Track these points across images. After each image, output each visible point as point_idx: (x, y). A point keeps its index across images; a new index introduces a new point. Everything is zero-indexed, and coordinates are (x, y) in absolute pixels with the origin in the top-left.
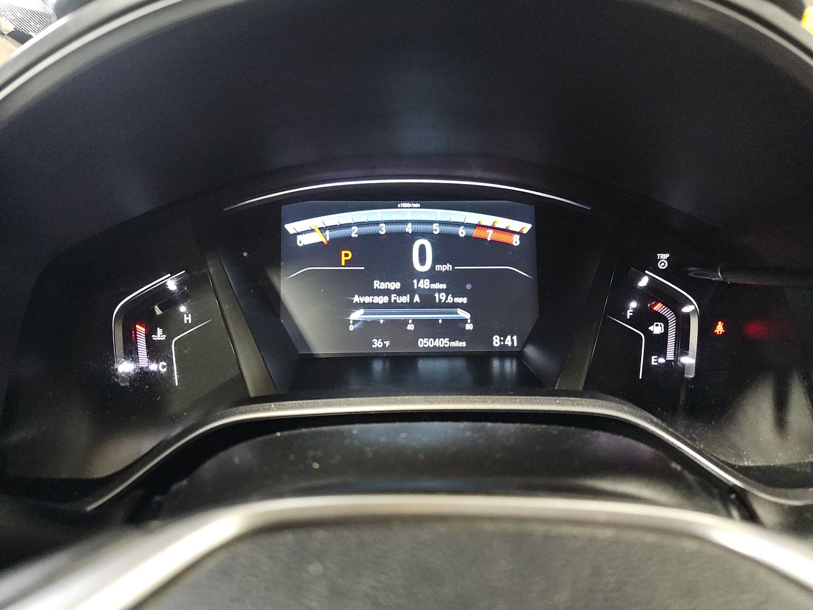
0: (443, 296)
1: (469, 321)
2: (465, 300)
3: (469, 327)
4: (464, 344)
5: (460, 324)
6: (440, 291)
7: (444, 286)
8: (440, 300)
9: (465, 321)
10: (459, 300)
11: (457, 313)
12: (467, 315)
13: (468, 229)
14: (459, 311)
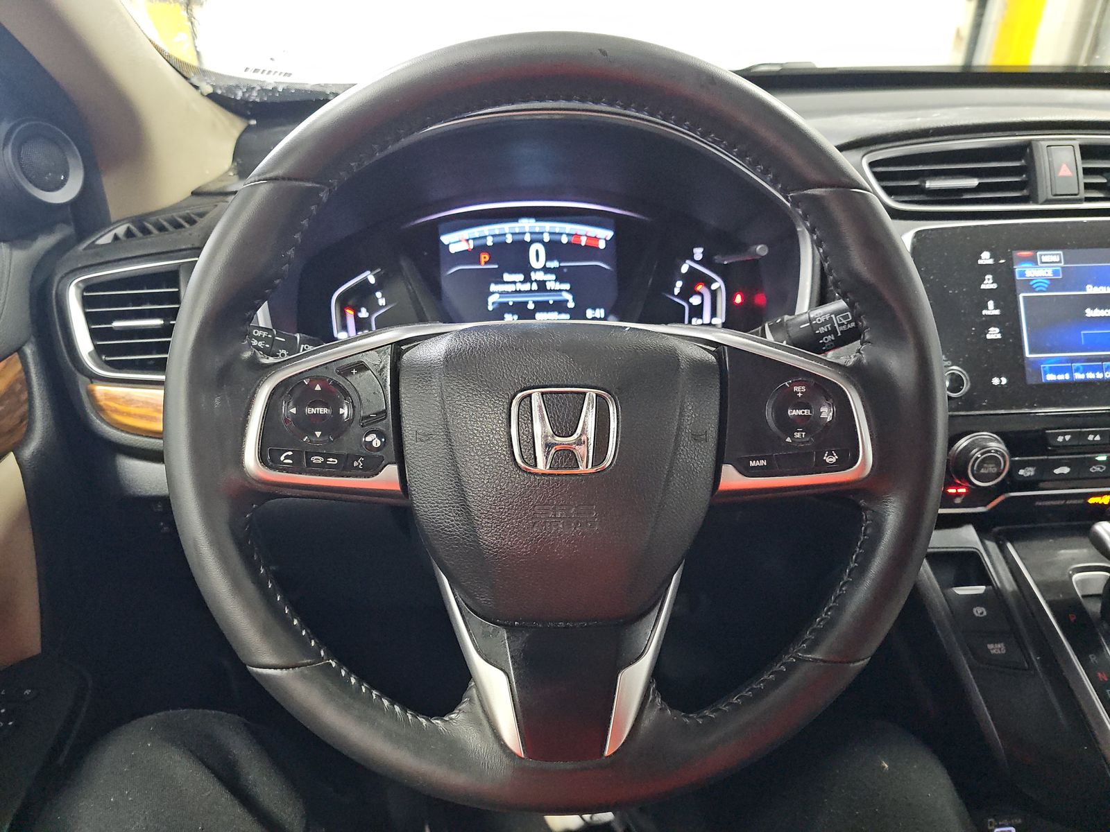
0: (552, 284)
1: (571, 301)
2: (567, 286)
3: (571, 304)
4: (567, 317)
5: (565, 303)
6: (550, 280)
7: (553, 277)
8: (551, 287)
9: (568, 300)
10: (563, 287)
11: (562, 296)
12: (569, 297)
13: (569, 237)
14: (564, 294)
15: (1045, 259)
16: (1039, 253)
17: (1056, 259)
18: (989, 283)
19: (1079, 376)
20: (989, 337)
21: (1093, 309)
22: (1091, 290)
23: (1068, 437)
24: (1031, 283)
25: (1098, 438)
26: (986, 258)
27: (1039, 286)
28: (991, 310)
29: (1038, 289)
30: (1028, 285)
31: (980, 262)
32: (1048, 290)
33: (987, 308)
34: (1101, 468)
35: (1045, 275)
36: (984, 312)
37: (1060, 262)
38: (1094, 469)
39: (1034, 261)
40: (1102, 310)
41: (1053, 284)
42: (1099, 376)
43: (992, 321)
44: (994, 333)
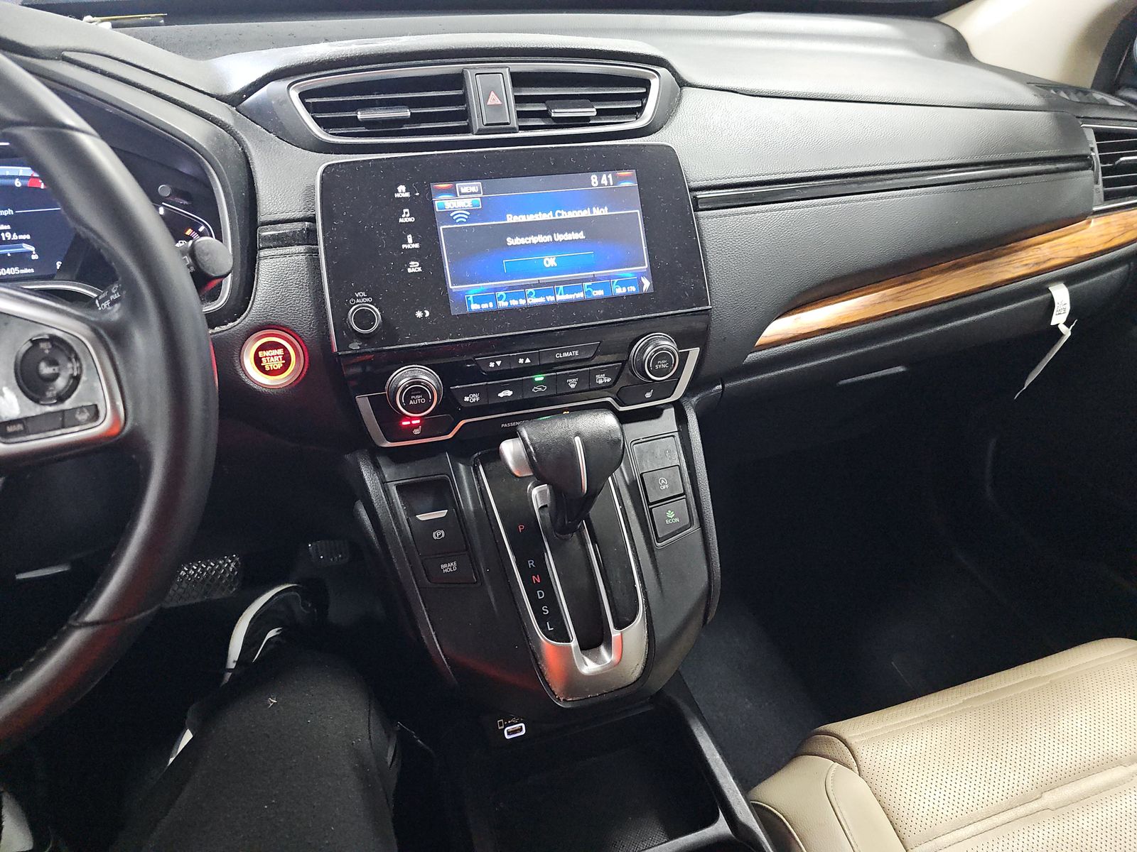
0: (8, 235)
1: (34, 253)
2: (28, 237)
3: (35, 257)
4: (32, 271)
5: (27, 255)
6: (5, 231)
7: (8, 227)
8: (6, 238)
9: (31, 253)
10: (21, 237)
11: (22, 247)
12: (32, 249)
13: (23, 181)
14: (24, 245)
15: (464, 190)
16: (457, 185)
17: (474, 189)
18: (406, 218)
19: (503, 304)
20: (410, 270)
21: (513, 238)
22: (511, 219)
23: (499, 363)
24: (452, 215)
25: (528, 361)
26: (402, 192)
27: (460, 218)
28: (411, 244)
29: (457, 221)
30: (447, 216)
31: (397, 195)
32: (468, 221)
33: (406, 242)
34: (543, 388)
35: (463, 205)
36: (404, 246)
37: (479, 192)
38: (536, 390)
39: (453, 192)
40: (523, 239)
41: (473, 214)
42: (522, 302)
43: (412, 254)
44: (414, 267)
